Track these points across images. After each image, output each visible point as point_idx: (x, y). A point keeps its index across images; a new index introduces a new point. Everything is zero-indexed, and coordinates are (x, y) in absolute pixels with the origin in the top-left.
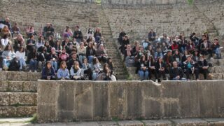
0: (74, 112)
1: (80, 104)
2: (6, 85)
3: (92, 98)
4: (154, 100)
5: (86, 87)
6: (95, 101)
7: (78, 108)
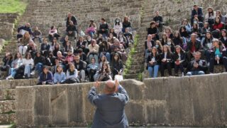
0: (50, 117)
1: (55, 109)
2: (6, 94)
3: (66, 102)
4: (135, 102)
5: (61, 91)
6: (70, 105)
7: (53, 113)
